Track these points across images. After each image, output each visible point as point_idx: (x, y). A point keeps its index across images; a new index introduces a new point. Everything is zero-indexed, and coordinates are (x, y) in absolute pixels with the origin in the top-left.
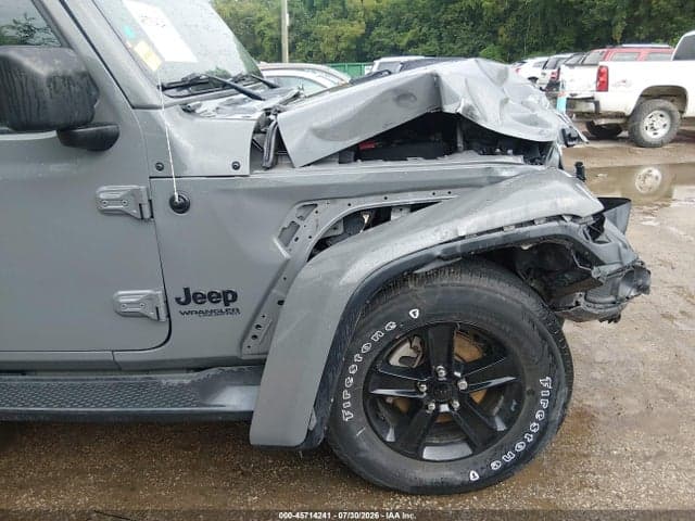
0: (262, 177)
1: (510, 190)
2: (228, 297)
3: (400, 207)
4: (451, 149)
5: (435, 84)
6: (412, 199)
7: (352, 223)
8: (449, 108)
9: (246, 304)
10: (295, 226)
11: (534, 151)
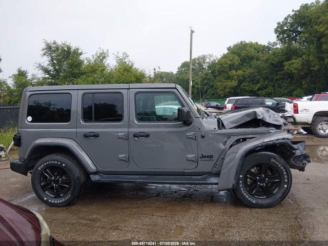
0: (220, 131)
1: (272, 135)
2: (211, 157)
3: (248, 138)
4: (259, 126)
5: (255, 113)
6: (251, 136)
7: (238, 141)
8: (259, 118)
9: (215, 159)
10: (226, 142)
11: (278, 127)
